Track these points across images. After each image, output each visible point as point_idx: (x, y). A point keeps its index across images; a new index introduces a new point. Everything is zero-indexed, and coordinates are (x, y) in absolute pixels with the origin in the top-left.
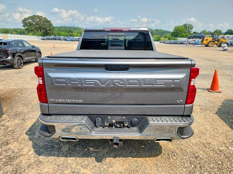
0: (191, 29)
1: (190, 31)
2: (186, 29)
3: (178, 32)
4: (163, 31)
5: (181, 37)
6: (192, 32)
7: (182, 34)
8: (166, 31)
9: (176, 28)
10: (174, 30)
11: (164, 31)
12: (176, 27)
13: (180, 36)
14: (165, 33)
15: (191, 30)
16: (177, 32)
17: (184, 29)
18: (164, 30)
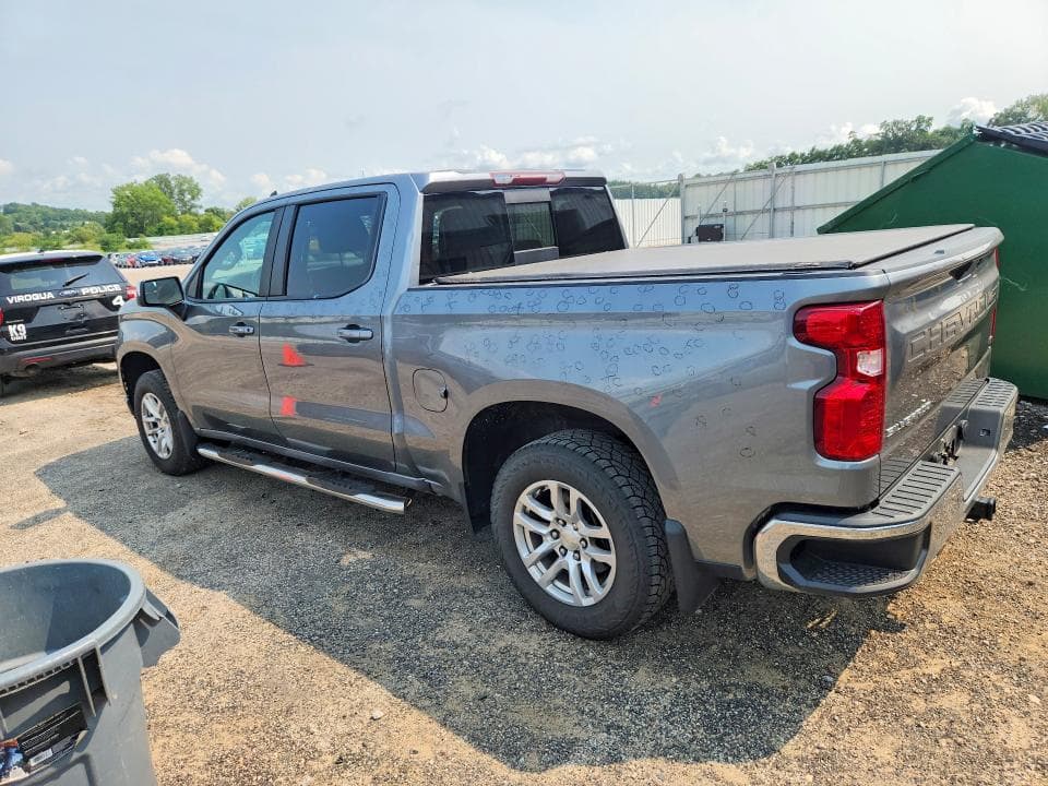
0: (193, 198)
1: (192, 206)
2: (171, 196)
3: (139, 210)
4: (51, 212)
5: (160, 233)
6: (201, 207)
7: (159, 221)
8: (69, 210)
9: (122, 194)
10: (116, 205)
11: (54, 210)
12: (123, 189)
13: (154, 229)
14: (63, 219)
15: (196, 202)
16: (133, 215)
17: (162, 197)
18: (50, 205)
